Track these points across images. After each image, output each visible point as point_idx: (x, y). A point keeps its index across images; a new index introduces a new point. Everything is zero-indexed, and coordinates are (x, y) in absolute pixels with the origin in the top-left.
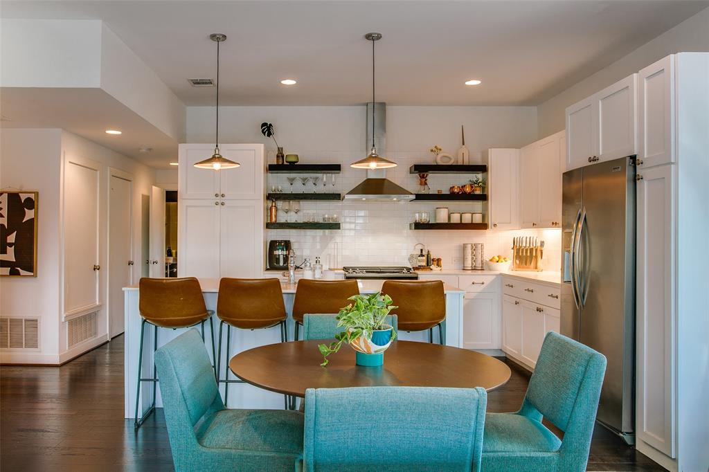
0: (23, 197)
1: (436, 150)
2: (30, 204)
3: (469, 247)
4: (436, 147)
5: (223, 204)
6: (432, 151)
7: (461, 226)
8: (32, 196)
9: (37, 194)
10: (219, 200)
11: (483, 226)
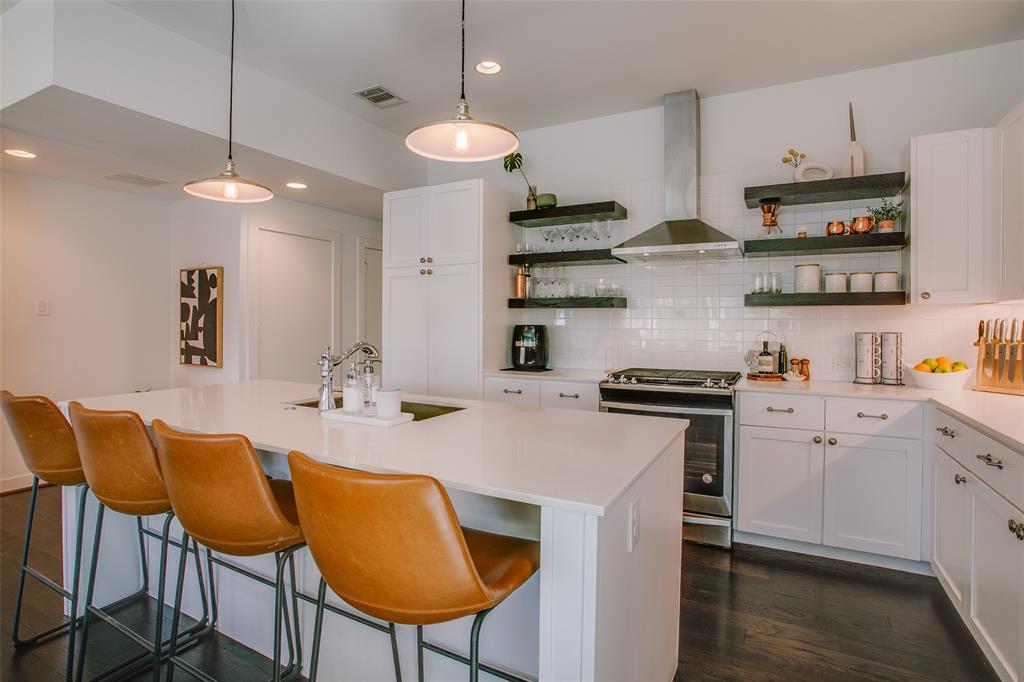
0: (209, 273)
1: (792, 158)
2: (213, 281)
3: (867, 339)
4: (791, 152)
5: (430, 273)
6: (786, 161)
7: (849, 298)
8: (215, 272)
9: (221, 270)
10: (426, 266)
11: (900, 298)
